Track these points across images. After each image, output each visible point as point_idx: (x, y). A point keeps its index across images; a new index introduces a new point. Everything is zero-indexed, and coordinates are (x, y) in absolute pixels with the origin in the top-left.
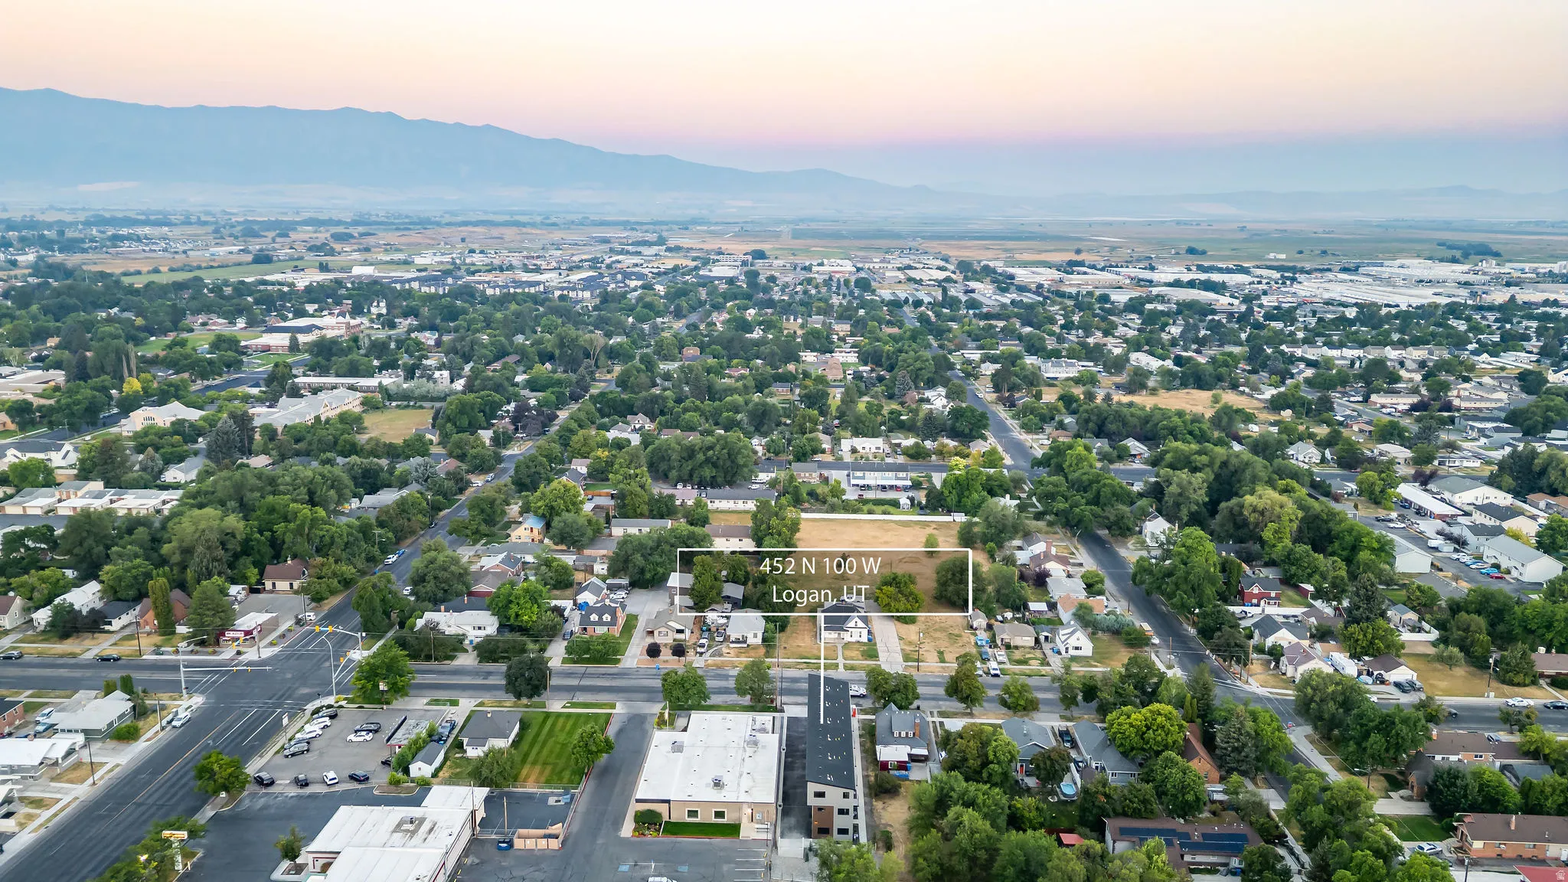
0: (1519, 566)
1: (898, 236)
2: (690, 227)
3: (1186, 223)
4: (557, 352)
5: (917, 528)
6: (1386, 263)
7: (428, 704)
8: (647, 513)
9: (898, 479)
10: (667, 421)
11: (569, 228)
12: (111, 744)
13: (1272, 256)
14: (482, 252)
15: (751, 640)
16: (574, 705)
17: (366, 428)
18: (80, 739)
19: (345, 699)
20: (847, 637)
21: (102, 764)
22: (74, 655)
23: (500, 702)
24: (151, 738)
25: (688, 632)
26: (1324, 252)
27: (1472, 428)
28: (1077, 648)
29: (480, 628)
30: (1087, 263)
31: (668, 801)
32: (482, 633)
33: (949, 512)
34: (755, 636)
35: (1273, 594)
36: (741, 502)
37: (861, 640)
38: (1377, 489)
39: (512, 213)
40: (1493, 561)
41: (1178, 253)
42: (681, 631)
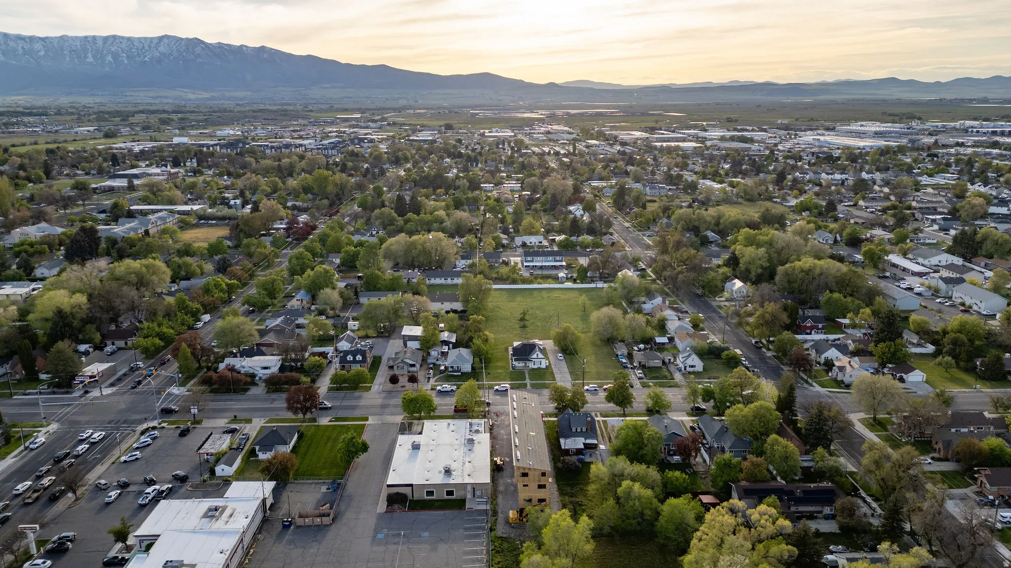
0: (978, 302)
3: (722, 104)
4: (316, 186)
6: (852, 124)
7: (229, 423)
8: (384, 287)
9: (556, 261)
15: (464, 370)
16: (337, 419)
20: (531, 364)
25: (418, 366)
27: (927, 219)
28: (692, 366)
29: (266, 368)
31: (411, 485)
32: (268, 372)
33: (593, 281)
34: (467, 367)
35: (819, 326)
36: (449, 279)
37: (542, 366)
38: (876, 257)
40: (960, 301)
42: (413, 366)
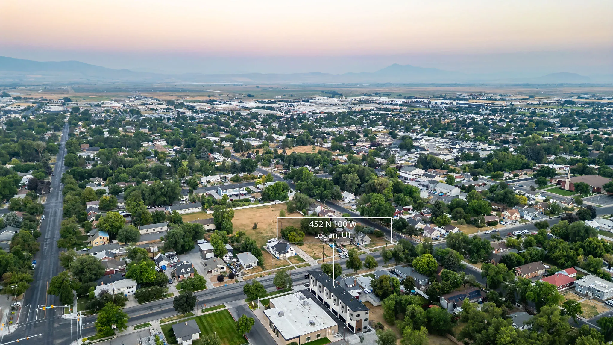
0: (449, 191)
1: (126, 90)
3: (237, 85)
4: (21, 152)
5: (265, 208)
6: (313, 98)
7: (135, 329)
8: (153, 221)
9: (241, 190)
13: (277, 97)
15: (254, 265)
16: (206, 310)
19: (88, 339)
20: (287, 255)
23: (170, 318)
25: (225, 268)
26: (292, 95)
27: (392, 151)
29: (130, 288)
30: (218, 101)
31: (299, 337)
32: (132, 290)
33: (272, 201)
34: (255, 263)
36: (187, 210)
38: (393, 173)
40: (440, 191)
41: (244, 96)
42: (223, 268)
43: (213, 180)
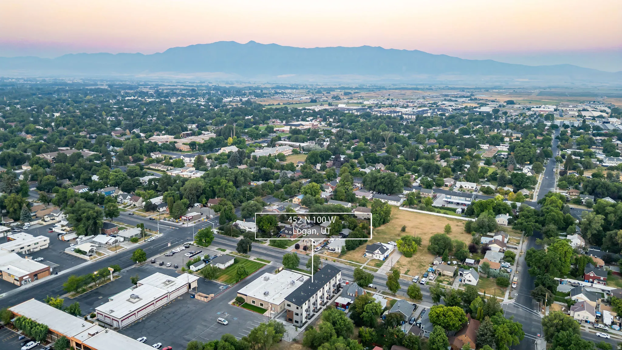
1: (596, 95)
2: (489, 90)
4: (371, 138)
7: (217, 249)
9: (466, 200)
10: (389, 167)
11: (436, 91)
12: (130, 242)
14: (392, 100)
15: (337, 250)
16: (258, 259)
17: (286, 160)
18: (122, 239)
19: (196, 243)
20: (375, 257)
21: (122, 247)
22: (145, 216)
23: (237, 253)
24: (141, 242)
28: (469, 281)
29: (250, 228)
32: (250, 230)
34: (339, 249)
35: (602, 278)
36: (386, 201)
37: (380, 259)
39: (417, 85)
42: (314, 242)
43: (466, 187)
